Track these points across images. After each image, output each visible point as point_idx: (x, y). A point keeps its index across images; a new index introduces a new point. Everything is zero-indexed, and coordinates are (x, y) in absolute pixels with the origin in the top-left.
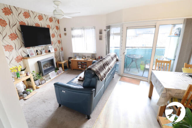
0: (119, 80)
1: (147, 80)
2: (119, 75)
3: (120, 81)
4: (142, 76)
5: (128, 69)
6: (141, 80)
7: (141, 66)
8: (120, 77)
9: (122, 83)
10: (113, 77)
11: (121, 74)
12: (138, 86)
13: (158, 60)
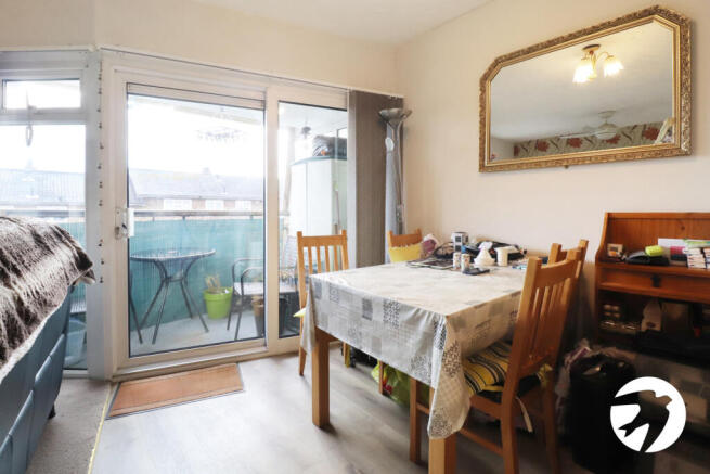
0: (104, 413)
1: (264, 349)
2: (97, 383)
3: (110, 417)
4: (236, 340)
5: (147, 333)
6: (238, 362)
7: (208, 297)
8: (107, 396)
9: (136, 422)
10: (52, 414)
11: (114, 371)
12: (235, 397)
13: (304, 235)
